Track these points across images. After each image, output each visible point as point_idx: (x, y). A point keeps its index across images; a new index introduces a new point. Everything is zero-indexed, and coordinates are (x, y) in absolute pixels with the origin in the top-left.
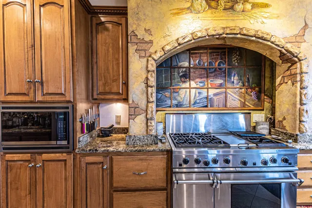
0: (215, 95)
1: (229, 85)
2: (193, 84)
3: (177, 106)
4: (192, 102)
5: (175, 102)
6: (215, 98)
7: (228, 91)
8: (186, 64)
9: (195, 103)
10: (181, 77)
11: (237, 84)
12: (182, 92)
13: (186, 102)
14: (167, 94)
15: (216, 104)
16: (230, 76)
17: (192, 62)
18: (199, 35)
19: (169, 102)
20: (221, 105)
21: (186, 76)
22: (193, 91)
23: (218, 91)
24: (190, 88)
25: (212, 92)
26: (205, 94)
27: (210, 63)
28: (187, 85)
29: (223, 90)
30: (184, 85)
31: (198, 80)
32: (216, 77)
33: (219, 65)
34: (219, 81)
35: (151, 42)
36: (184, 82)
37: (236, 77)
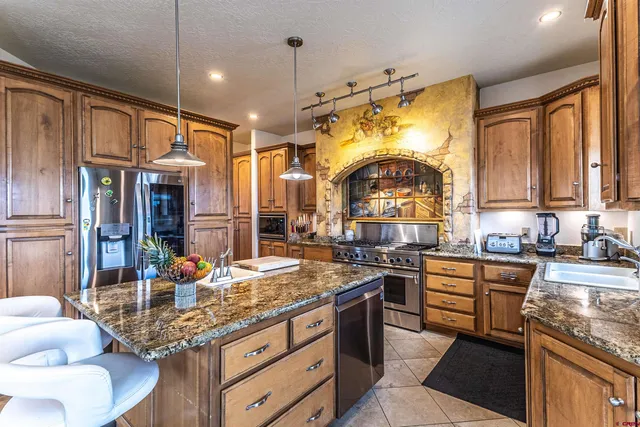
0: (403, 205)
1: (417, 194)
2: (382, 195)
3: (368, 216)
4: (381, 212)
5: (366, 212)
6: (403, 208)
7: (416, 200)
8: (376, 176)
9: (384, 213)
10: (372, 188)
11: (426, 193)
12: (372, 202)
13: (376, 212)
14: (360, 204)
15: (404, 213)
16: (417, 184)
17: (381, 173)
18: (358, 159)
19: (361, 212)
20: (409, 214)
21: (375, 187)
22: (382, 201)
23: (406, 200)
24: (379, 198)
25: (400, 202)
26: (393, 204)
27: (398, 173)
28: (376, 195)
29: (411, 199)
30: (374, 196)
31: (387, 190)
32: (404, 186)
33: (407, 173)
34: (406, 190)
35: (329, 168)
36: (375, 193)
37: (424, 186)
